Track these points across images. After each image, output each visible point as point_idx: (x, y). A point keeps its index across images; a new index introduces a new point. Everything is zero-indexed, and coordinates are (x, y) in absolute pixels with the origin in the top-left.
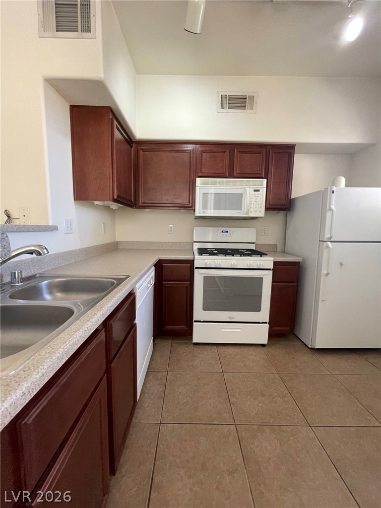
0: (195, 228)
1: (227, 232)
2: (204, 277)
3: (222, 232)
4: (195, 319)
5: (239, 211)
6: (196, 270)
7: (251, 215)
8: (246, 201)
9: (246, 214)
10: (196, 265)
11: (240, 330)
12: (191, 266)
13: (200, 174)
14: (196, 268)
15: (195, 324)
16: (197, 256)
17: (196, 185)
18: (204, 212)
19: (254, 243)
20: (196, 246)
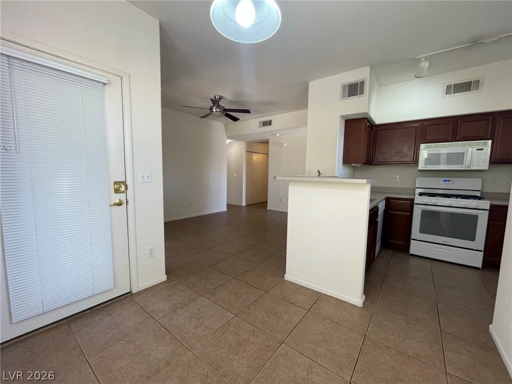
0: (417, 178)
1: (449, 181)
2: (422, 210)
3: (444, 181)
4: (412, 238)
5: (461, 166)
6: (415, 206)
7: (472, 168)
8: (468, 158)
9: (468, 168)
10: (415, 202)
11: (452, 252)
12: (411, 203)
13: (424, 141)
14: (416, 204)
15: (412, 241)
16: (417, 196)
17: (420, 149)
18: (426, 167)
19: (479, 191)
20: (418, 191)
